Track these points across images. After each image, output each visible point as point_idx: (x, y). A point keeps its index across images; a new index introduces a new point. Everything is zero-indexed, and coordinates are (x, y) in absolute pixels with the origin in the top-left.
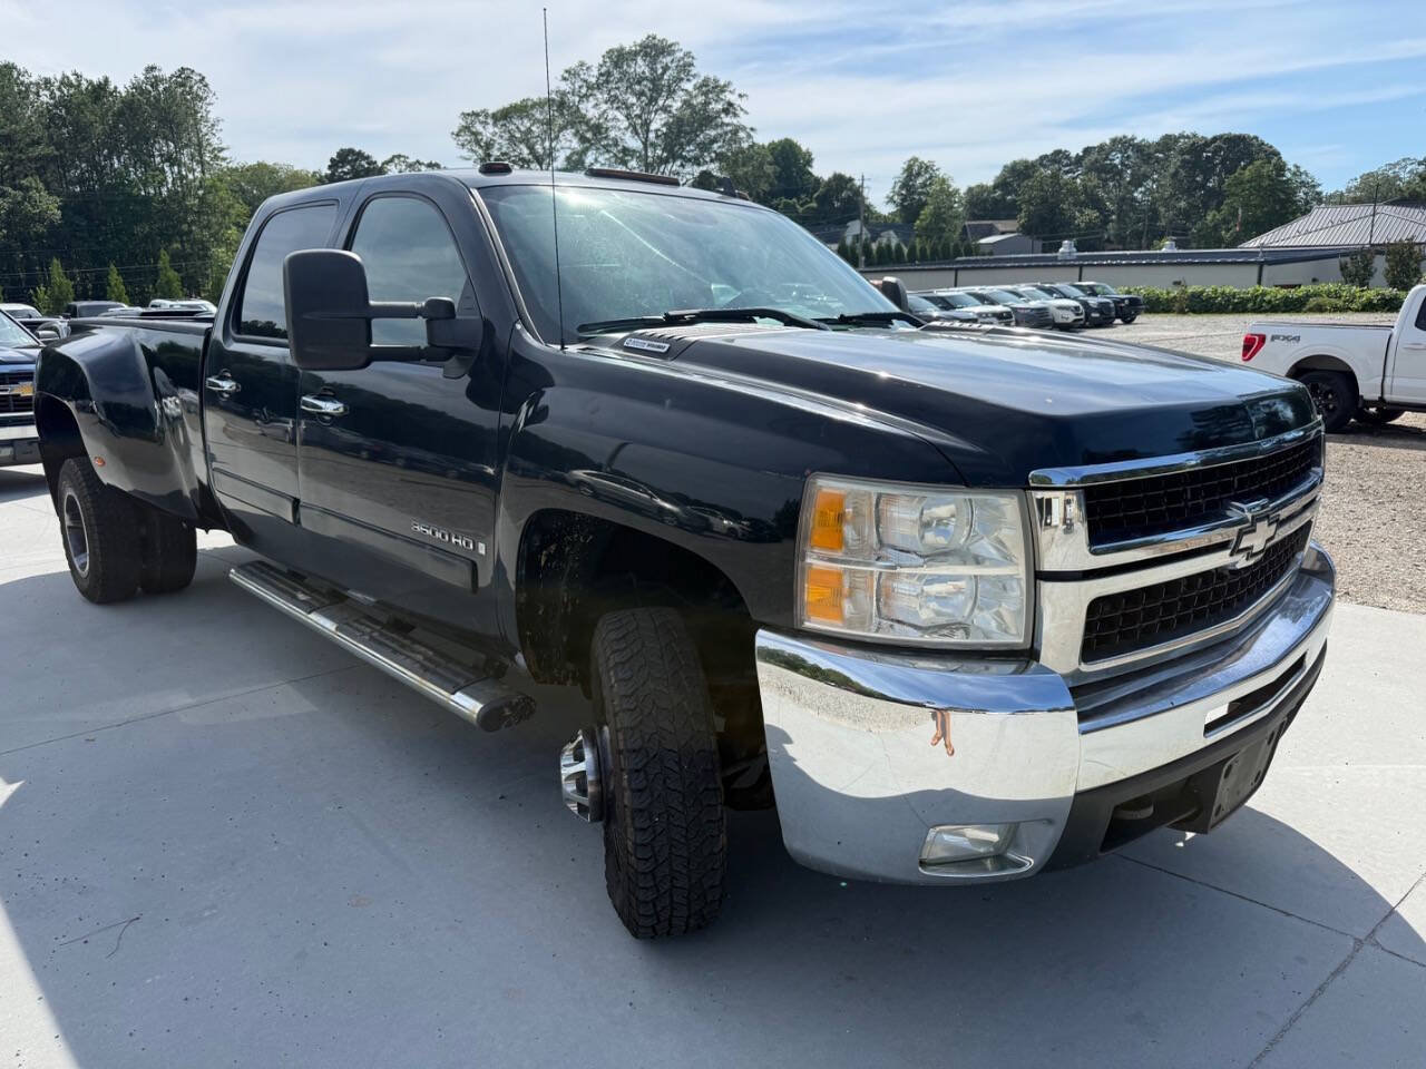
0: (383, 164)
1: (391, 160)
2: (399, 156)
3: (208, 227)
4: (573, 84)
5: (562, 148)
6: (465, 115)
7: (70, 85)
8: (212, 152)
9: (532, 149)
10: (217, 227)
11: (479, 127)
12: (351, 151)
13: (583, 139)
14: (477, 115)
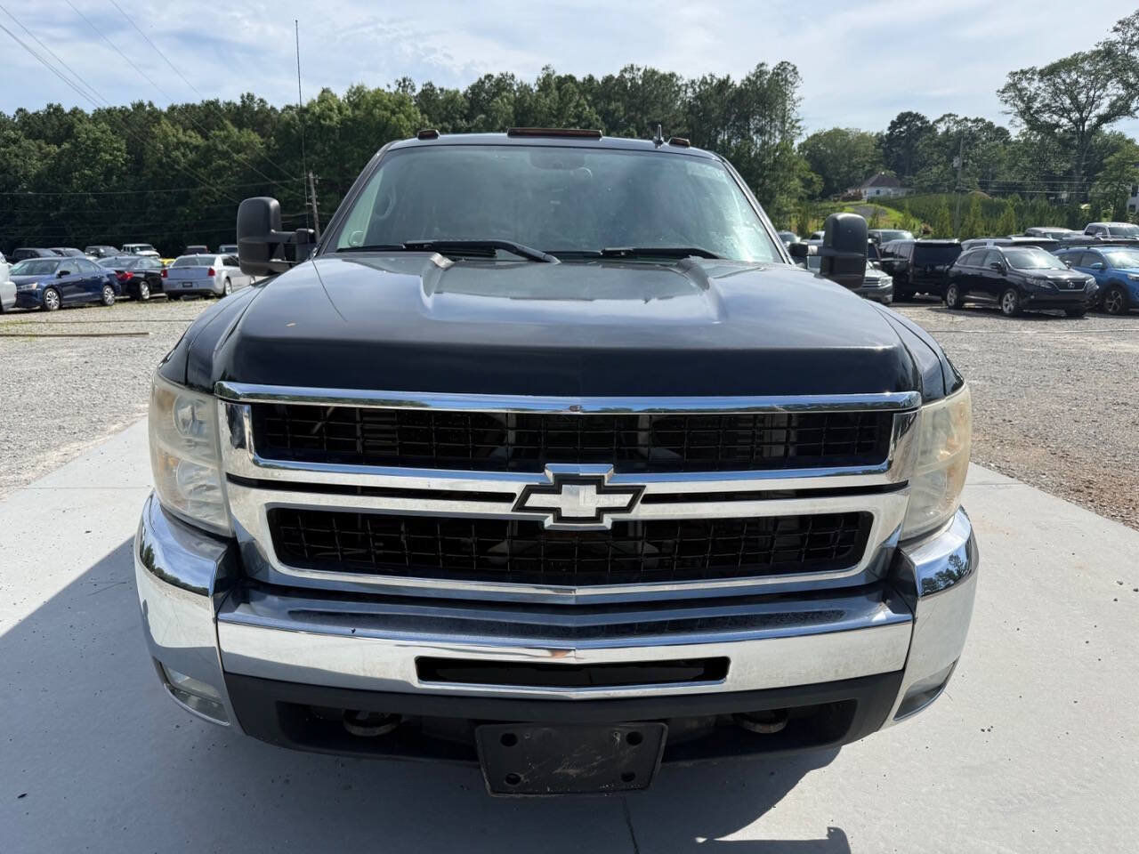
0: (934, 123)
1: (942, 119)
2: (950, 115)
3: (776, 179)
4: (1125, 34)
5: (1107, 95)
6: (1013, 74)
7: (706, 83)
8: (790, 123)
9: (1074, 99)
10: (783, 180)
11: (1025, 84)
12: (909, 114)
13: (1127, 85)
14: (1023, 72)
